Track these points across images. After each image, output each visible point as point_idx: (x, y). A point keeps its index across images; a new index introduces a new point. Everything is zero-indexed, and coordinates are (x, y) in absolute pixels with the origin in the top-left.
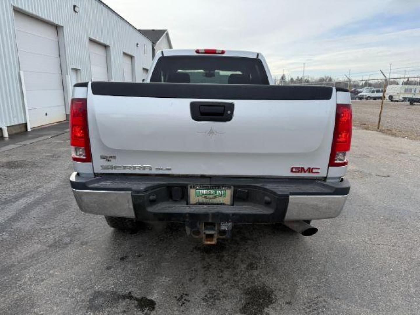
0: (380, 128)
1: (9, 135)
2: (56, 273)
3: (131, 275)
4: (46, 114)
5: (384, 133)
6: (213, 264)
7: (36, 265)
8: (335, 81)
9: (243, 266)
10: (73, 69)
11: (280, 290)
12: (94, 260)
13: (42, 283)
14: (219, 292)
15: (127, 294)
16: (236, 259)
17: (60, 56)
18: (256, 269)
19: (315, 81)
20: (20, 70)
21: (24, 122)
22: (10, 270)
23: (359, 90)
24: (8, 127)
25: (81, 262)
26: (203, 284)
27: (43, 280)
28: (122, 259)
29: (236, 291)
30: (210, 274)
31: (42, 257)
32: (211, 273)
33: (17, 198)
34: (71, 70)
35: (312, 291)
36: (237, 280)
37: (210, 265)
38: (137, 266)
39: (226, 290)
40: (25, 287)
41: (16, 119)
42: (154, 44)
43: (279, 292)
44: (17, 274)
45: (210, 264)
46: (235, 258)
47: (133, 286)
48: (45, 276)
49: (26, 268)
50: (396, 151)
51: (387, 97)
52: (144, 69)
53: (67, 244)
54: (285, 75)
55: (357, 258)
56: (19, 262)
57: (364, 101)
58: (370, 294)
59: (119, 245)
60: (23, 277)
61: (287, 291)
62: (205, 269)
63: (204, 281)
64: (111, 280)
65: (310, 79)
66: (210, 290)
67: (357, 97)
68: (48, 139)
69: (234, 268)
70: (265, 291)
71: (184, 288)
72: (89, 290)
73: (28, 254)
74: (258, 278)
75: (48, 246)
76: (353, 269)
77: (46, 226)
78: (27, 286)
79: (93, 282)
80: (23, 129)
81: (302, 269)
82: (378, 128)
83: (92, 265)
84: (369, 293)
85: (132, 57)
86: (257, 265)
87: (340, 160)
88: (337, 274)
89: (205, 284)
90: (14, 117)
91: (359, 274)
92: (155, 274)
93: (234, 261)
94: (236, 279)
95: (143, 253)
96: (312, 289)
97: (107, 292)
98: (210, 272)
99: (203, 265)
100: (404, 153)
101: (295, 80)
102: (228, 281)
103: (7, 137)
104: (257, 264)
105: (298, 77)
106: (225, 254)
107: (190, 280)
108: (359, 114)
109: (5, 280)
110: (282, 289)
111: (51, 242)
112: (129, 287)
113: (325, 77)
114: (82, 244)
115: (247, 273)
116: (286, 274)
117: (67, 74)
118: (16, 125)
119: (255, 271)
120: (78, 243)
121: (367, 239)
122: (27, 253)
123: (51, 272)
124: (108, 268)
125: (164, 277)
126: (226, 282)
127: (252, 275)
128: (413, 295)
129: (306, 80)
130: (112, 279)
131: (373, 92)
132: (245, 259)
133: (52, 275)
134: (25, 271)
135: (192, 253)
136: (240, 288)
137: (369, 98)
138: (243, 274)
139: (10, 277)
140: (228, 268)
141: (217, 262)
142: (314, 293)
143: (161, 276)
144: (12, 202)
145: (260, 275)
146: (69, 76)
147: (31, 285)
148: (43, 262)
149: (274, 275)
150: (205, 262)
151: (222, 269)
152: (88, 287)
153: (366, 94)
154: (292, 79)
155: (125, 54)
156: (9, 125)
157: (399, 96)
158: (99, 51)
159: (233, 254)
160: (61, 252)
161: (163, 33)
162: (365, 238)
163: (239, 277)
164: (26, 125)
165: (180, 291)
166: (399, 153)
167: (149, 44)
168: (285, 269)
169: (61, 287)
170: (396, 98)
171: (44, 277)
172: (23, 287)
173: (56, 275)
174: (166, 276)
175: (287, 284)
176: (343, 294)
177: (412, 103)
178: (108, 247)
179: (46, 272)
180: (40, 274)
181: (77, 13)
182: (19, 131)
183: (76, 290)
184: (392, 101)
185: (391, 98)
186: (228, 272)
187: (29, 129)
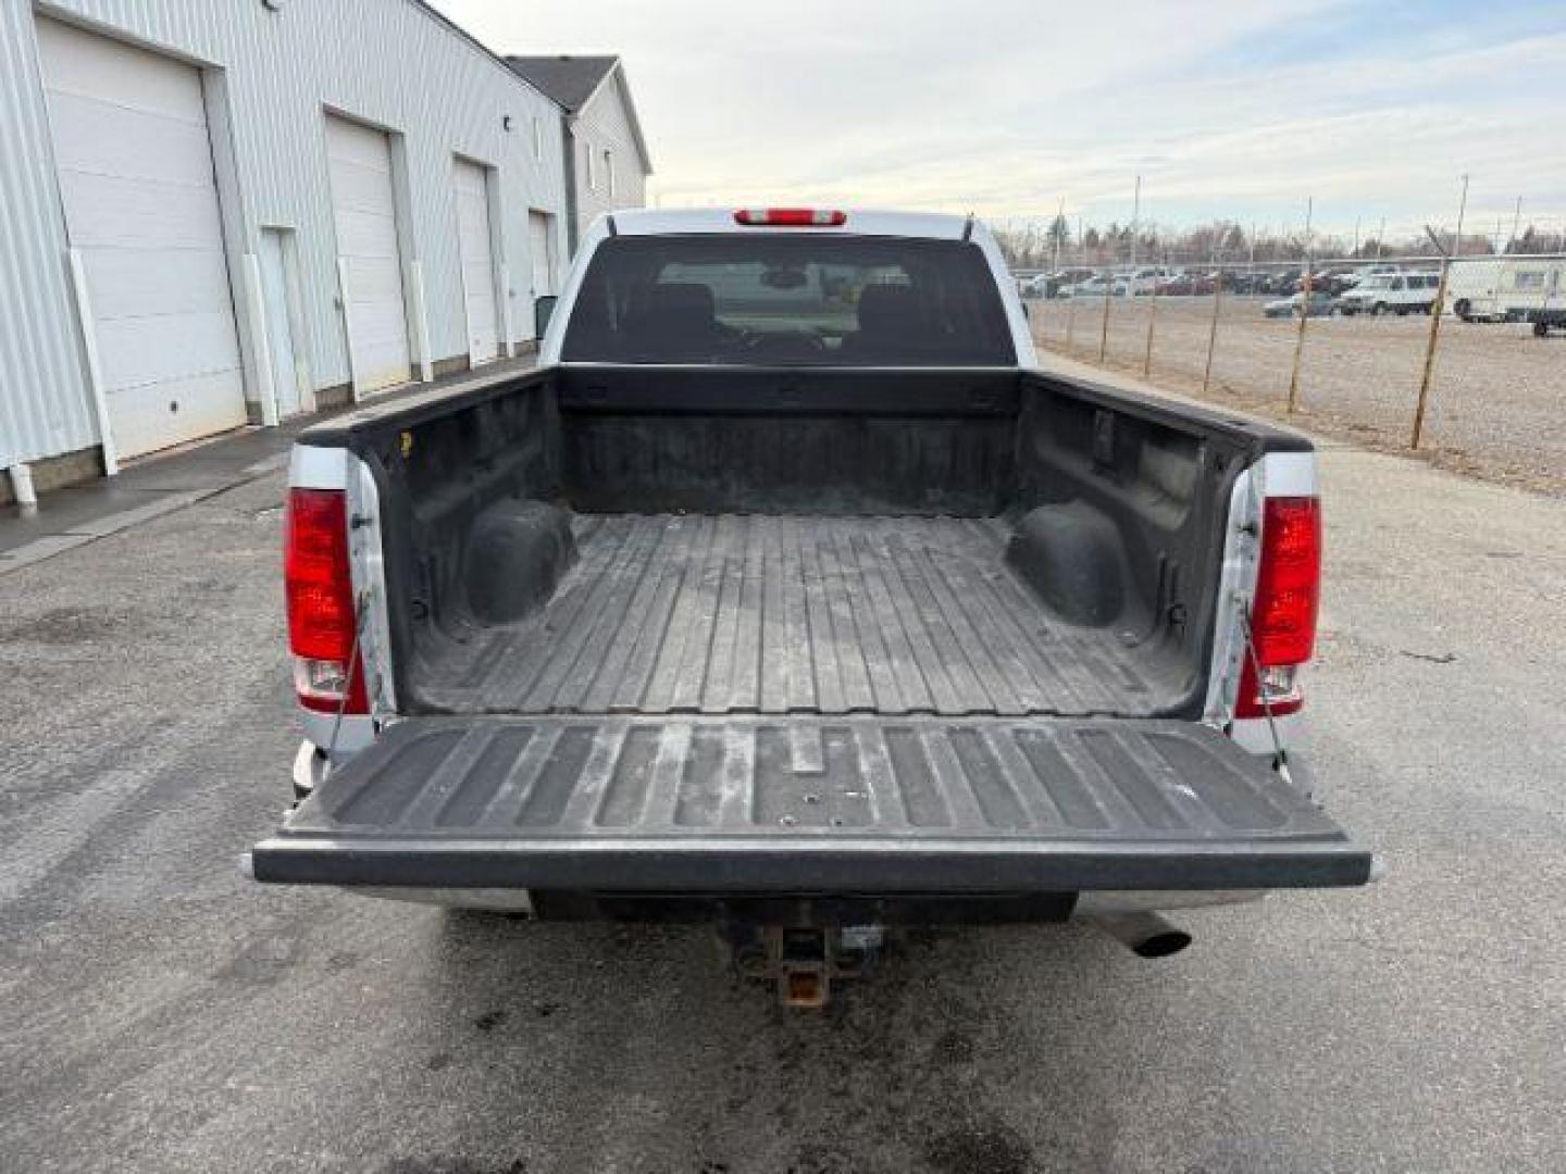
0: (1421, 444)
1: (38, 494)
2: (250, 1088)
3: (521, 1092)
4: (174, 407)
5: (1435, 465)
6: (814, 1041)
7: (175, 1053)
8: (1253, 240)
9: (921, 1048)
10: (266, 230)
11: (1053, 1144)
12: (382, 1033)
13: (200, 1132)
14: (836, 1155)
15: (509, 1167)
16: (896, 1019)
17: (215, 181)
18: (970, 1060)
19: (1180, 241)
20: (68, 244)
21: (91, 442)
22: (84, 1080)
23: (1346, 277)
24: (32, 464)
25: (335, 1039)
26: (778, 1120)
27: (202, 1119)
28: (487, 1024)
29: (899, 1149)
30: (801, 1084)
31: (195, 1023)
32: (807, 1078)
33: (86, 774)
34: (259, 235)
35: (1168, 1148)
36: (901, 1103)
37: (803, 1046)
38: (539, 1050)
39: (862, 1148)
40: (142, 1145)
41: (60, 434)
42: (568, 113)
43: (1052, 1151)
44: (110, 1095)
45: (802, 1039)
46: (892, 1012)
47: (527, 1138)
48: (209, 1099)
49: (138, 1069)
50: (1478, 547)
51: (1449, 306)
52: (533, 212)
53: (281, 965)
54: (1067, 218)
55: (1332, 1011)
56: (113, 1046)
57: (1361, 321)
58: (1377, 1158)
59: (471, 963)
60: (131, 1104)
61: (1079, 1150)
62: (784, 1062)
63: (780, 1111)
64: (447, 1114)
65: (1160, 233)
66: (803, 1147)
67: (1337, 306)
68: (185, 507)
69: (889, 1054)
70: (1000, 1147)
71: (713, 1138)
72: (374, 1156)
73: (144, 1012)
74: (975, 1097)
75: (213, 978)
76: (1316, 1056)
77: (202, 893)
78: (148, 1144)
79: (384, 1121)
80: (91, 469)
81: (1135, 1056)
82: (1416, 444)
83: (375, 1051)
84: (1372, 1155)
85: (485, 170)
86: (969, 1042)
87: (1275, 689)
88: (1259, 1077)
89: (786, 1124)
90: (52, 428)
91: (1340, 1078)
92: (603, 1085)
93: (888, 1026)
94: (897, 1100)
95: (558, 998)
96: (1170, 1141)
97: (436, 1161)
98: (803, 1072)
99: (776, 1043)
100: (1507, 556)
101: (1101, 237)
102: (869, 1110)
103: (31, 504)
104: (971, 1036)
105: (1115, 228)
106: (853, 998)
107: (733, 1107)
108: (1341, 383)
109: (68, 1120)
110: (1062, 1140)
111: (222, 958)
112: (514, 1139)
113: (1217, 223)
114: (336, 963)
115: (936, 1077)
116: (1077, 1080)
117: (247, 252)
118: (64, 455)
119: (964, 1066)
120: (323, 958)
121: (1368, 930)
122: (138, 1009)
123: (231, 1084)
124: (438, 1063)
125: (638, 1097)
126: (861, 1112)
127: (952, 1083)
128: (1530, 1160)
129: (1143, 238)
130: (452, 1107)
131: (1396, 285)
132: (931, 1018)
133: (234, 1097)
134: (137, 1079)
135: (737, 996)
136: (910, 1139)
137: (1381, 310)
138: (921, 1082)
139: (86, 1105)
140: (867, 1054)
141: (827, 1030)
142: (1176, 1158)
143: (630, 1092)
144: (68, 787)
145: (982, 1084)
146: (254, 257)
147: (161, 1138)
148: (200, 1042)
149: (1033, 1084)
150: (783, 1033)
151: (846, 1060)
152: (366, 1143)
153: (1371, 293)
154: (1092, 235)
155: (460, 159)
156: (36, 457)
157: (1494, 302)
158: (365, 156)
159: (882, 999)
160: (260, 1001)
161: (605, 72)
162: (1359, 923)
163: (908, 1094)
164: (98, 452)
165: (697, 1152)
166: (1492, 555)
167: (551, 115)
168: (1071, 1057)
169: (269, 1144)
170: (1482, 308)
171: (207, 1105)
172: (132, 1147)
173: (249, 1094)
174: (644, 1093)
175: (1080, 1122)
176: (1279, 1160)
177: (1541, 330)
178: (430, 975)
179: (214, 1086)
180: (191, 1093)
181: (274, 14)
182: (77, 476)
183: (324, 1155)
184: (1468, 319)
185: (1463, 307)
186: (868, 1073)
187: (112, 469)
